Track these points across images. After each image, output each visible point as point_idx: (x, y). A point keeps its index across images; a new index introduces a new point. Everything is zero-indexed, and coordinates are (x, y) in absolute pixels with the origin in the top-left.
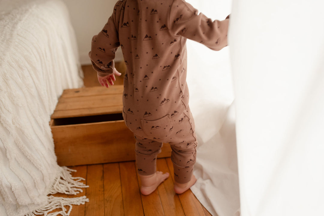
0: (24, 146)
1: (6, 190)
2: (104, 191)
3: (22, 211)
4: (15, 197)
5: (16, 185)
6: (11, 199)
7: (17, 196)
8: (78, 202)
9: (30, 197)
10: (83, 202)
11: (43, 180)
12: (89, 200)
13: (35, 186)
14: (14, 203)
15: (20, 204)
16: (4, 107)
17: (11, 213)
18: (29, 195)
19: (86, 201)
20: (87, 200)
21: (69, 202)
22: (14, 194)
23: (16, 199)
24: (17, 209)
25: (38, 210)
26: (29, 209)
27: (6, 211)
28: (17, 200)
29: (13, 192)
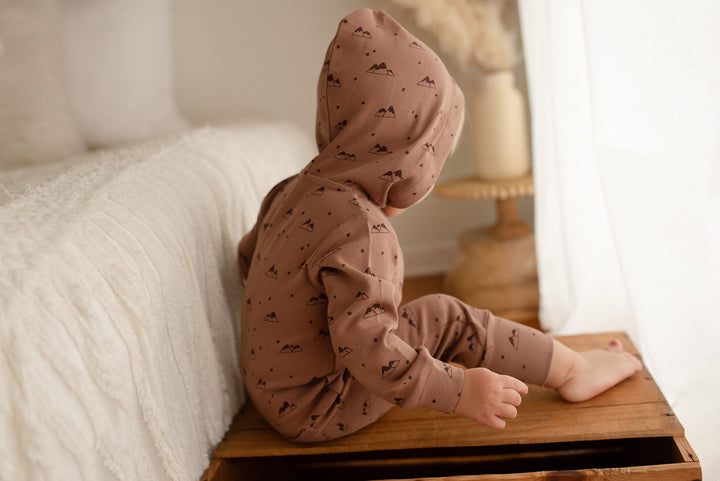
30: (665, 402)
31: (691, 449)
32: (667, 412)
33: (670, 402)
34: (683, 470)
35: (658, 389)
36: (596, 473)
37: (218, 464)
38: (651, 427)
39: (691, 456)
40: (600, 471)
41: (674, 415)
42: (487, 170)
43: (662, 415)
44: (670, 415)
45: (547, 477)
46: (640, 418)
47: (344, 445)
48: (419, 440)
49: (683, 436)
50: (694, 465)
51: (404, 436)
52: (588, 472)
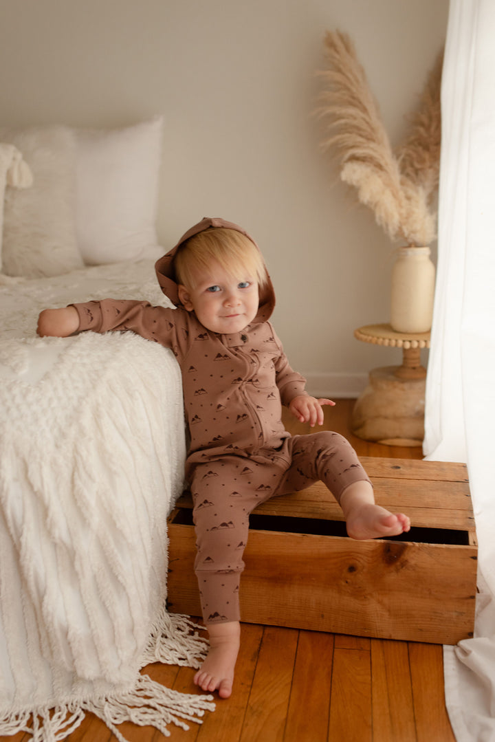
0: (116, 551)
1: (59, 635)
2: (251, 687)
3: (80, 689)
4: (72, 655)
5: (78, 628)
6: (64, 658)
7: (75, 654)
8: (191, 707)
9: (99, 662)
10: (201, 709)
11: (132, 630)
12: (216, 708)
13: (114, 641)
14: (69, 669)
15: (79, 673)
16: (84, 468)
17: (59, 688)
18: (98, 658)
19: (210, 708)
20: (212, 707)
21: (173, 702)
22: (71, 648)
23: (74, 661)
24: (73, 682)
25: (111, 698)
26: (93, 690)
27: (53, 682)
28: (75, 664)
29: (69, 643)
30: (471, 511)
31: (476, 539)
32: (470, 516)
33: (476, 511)
34: (467, 550)
35: (471, 503)
36: (414, 545)
37: (178, 511)
38: (457, 524)
39: (474, 543)
40: (417, 544)
41: (473, 518)
42: (399, 323)
43: (467, 518)
44: (472, 518)
45: (384, 543)
46: (452, 518)
47: (260, 510)
48: (309, 513)
49: (475, 531)
50: (474, 548)
51: (300, 509)
52: (409, 544)
